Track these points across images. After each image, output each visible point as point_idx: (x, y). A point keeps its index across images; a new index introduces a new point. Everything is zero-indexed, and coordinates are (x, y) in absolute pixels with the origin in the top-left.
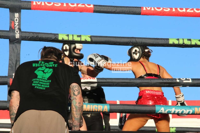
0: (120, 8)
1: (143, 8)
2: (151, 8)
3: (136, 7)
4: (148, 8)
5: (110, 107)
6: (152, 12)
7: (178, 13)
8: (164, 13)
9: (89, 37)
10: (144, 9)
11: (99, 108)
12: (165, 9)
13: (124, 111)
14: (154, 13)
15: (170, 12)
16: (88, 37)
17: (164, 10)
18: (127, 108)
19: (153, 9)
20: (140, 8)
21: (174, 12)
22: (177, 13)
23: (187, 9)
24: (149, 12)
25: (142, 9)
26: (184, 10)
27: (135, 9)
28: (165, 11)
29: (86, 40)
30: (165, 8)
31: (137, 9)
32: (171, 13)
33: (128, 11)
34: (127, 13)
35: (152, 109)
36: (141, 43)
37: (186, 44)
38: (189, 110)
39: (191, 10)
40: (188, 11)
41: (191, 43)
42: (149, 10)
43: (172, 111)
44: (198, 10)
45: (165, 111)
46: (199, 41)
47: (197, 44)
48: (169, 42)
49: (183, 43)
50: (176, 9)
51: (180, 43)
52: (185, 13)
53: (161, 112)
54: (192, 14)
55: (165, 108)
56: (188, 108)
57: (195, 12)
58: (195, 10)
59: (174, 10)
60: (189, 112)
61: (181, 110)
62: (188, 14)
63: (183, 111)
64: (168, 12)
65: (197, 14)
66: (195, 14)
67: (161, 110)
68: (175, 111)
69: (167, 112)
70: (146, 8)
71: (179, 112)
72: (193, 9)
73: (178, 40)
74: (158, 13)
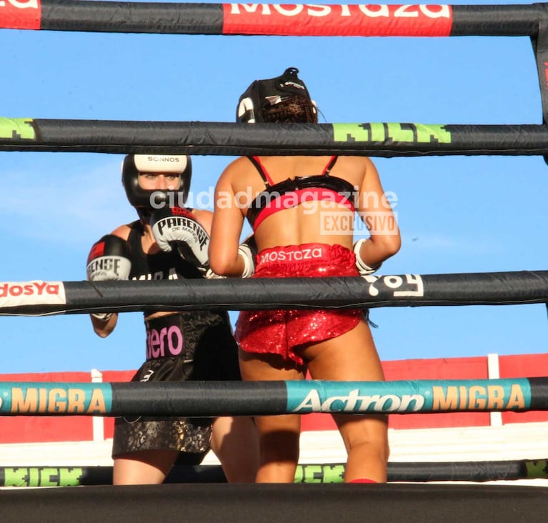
0: (143, 11)
1: (229, 6)
2: (260, 7)
3: (202, 5)
4: (250, 5)
5: (114, 395)
6: (267, 22)
7: (362, 22)
8: (310, 25)
9: (28, 125)
10: (235, 10)
11: (72, 399)
12: (313, 8)
13: (170, 409)
14: (274, 23)
15: (331, 21)
16: (26, 122)
17: (311, 12)
18: (178, 397)
19: (266, 11)
20: (220, 6)
21: (346, 18)
22: (357, 23)
23: (393, 8)
24: (254, 22)
25: (225, 11)
26: (384, 12)
27: (200, 11)
28: (312, 17)
29: (19, 135)
30: (311, 5)
31: (210, 11)
32: (334, 24)
33: (172, 20)
34: (170, 27)
35: (273, 397)
36: (226, 141)
37: (396, 142)
38: (413, 398)
39: (409, 9)
40: (400, 13)
41: (415, 136)
42: (252, 14)
43: (346, 401)
44: (436, 8)
45: (321, 404)
46: (444, 130)
47: (440, 141)
48: (333, 136)
49: (387, 139)
50: (353, 8)
51: (374, 139)
52: (387, 23)
53: (309, 406)
54: (415, 24)
55: (322, 390)
56: (408, 389)
57: (425, 17)
58: (423, 8)
59: (346, 12)
60: (413, 403)
61: (381, 397)
62: (398, 26)
63: (388, 403)
64: (323, 18)
65: (434, 24)
66: (423, 27)
67: (306, 401)
68: (358, 403)
69: (331, 408)
70: (241, 7)
71: (373, 404)
72: (415, 8)
73: (367, 126)
74: (288, 24)
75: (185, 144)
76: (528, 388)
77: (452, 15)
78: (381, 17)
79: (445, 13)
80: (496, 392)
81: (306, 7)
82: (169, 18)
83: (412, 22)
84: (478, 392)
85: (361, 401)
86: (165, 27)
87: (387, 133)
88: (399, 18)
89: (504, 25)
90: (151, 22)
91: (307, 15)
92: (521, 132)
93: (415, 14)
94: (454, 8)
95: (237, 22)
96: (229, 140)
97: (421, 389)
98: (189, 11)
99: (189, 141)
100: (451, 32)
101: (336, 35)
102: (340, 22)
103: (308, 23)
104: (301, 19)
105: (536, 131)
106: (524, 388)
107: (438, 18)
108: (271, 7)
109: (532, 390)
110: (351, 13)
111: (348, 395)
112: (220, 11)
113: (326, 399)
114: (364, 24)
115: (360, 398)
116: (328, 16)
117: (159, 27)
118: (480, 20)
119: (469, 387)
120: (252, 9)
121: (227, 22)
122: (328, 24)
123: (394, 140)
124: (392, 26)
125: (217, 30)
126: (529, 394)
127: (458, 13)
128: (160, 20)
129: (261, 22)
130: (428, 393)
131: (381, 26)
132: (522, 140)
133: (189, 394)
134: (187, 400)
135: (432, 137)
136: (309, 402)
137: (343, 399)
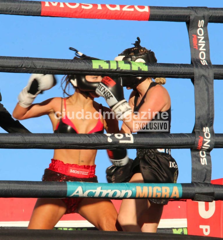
1: (44, 3)
2: (59, 4)
3: (31, 2)
4: (54, 3)
6: (62, 11)
7: (107, 13)
10: (47, 5)
13: (11, 193)
14: (65, 11)
15: (92, 11)
17: (83, 7)
18: (15, 188)
19: (62, 5)
20: (40, 2)
21: (100, 10)
22: (105, 13)
23: (122, 6)
24: (56, 11)
25: (42, 5)
26: (118, 8)
27: (30, 4)
28: (83, 9)
30: (83, 4)
31: (35, 4)
32: (94, 13)
33: (17, 8)
34: (16, 12)
35: (60, 189)
36: (41, 67)
37: (122, 70)
38: (127, 191)
39: (129, 7)
40: (125, 9)
41: (131, 67)
42: (55, 7)
43: (95, 192)
44: (142, 7)
45: (83, 193)
46: (145, 65)
47: (142, 70)
48: (92, 66)
49: (118, 68)
50: (103, 6)
51: (111, 68)
52: (119, 13)
53: (77, 194)
54: (132, 14)
55: (84, 187)
56: (124, 187)
57: (137, 11)
58: (136, 7)
59: (100, 7)
60: (127, 193)
61: (112, 191)
62: (124, 15)
63: (115, 193)
64: (89, 9)
65: (141, 15)
66: (136, 16)
67: (76, 191)
68: (101, 193)
69: (88, 195)
70: (50, 3)
71: (108, 194)
72: (132, 7)
73: (108, 62)
74: (72, 12)
75: (21, 67)
76: (181, 188)
77: (150, 11)
78: (116, 11)
79: (146, 9)
80: (166, 190)
81: (81, 5)
82: (16, 7)
83: (131, 13)
84: (157, 190)
85: (102, 192)
86: (13, 11)
87: (117, 65)
88: (125, 11)
89: (174, 17)
90: (7, 9)
91: (81, 8)
92: (181, 67)
93: (132, 10)
94: (150, 7)
95: (48, 10)
96: (43, 67)
97: (131, 188)
98: (25, 4)
99: (23, 66)
100: (149, 18)
101: (95, 18)
102: (97, 12)
103: (82, 12)
104: (78, 10)
105: (188, 67)
106: (179, 188)
107: (143, 12)
108: (64, 4)
109: (183, 189)
110: (102, 8)
111: (96, 189)
112: (39, 5)
113: (85, 191)
114: (108, 13)
115: (102, 191)
116: (91, 9)
117: (10, 11)
118: (163, 14)
119: (154, 187)
120: (55, 4)
121: (43, 10)
122: (91, 13)
123: (121, 69)
124: (122, 14)
125: (38, 14)
126: (181, 191)
127: (153, 10)
128: (11, 8)
129: (59, 11)
130: (134, 189)
131: (116, 15)
132: (181, 71)
133: (20, 187)
134: (19, 190)
135: (139, 68)
136: (78, 192)
137: (94, 191)
